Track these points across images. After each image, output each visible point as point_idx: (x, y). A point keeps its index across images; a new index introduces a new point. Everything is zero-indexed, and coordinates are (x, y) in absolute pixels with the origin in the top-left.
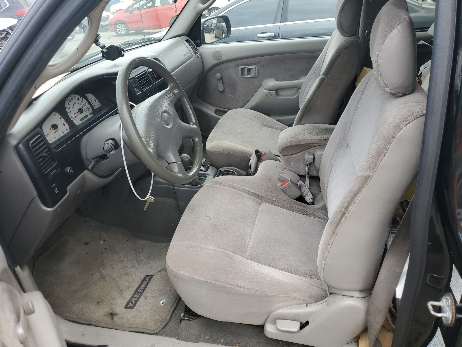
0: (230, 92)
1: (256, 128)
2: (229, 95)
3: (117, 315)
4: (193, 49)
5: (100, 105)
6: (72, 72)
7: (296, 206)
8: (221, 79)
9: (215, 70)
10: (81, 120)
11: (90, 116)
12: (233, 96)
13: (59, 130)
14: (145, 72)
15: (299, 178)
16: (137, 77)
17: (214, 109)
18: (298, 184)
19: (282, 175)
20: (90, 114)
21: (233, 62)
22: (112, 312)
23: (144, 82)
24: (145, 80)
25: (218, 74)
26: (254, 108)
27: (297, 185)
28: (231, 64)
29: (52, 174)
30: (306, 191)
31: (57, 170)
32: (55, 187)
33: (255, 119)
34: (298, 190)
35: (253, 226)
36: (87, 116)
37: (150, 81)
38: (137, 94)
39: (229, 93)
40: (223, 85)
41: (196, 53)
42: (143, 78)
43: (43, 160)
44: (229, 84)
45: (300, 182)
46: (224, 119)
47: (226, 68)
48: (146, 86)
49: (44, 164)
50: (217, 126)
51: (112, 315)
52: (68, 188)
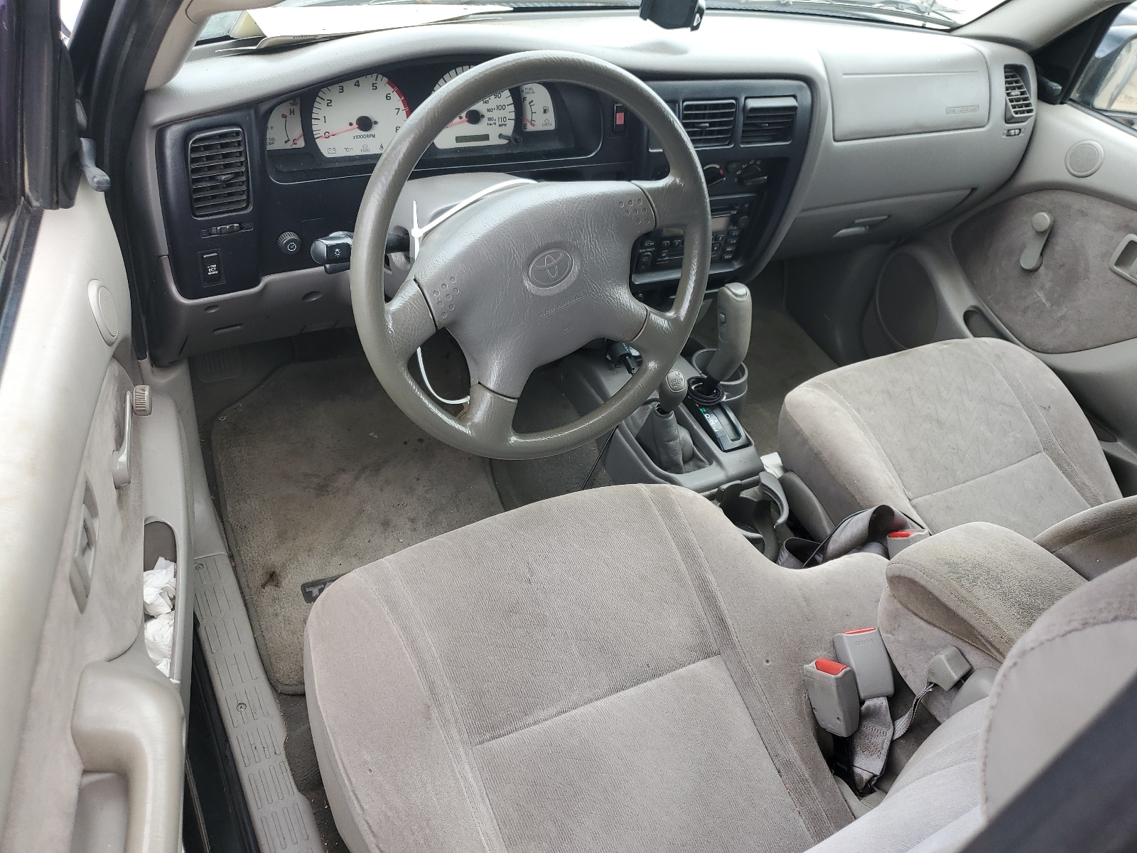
0: (1048, 285)
1: (1011, 439)
2: (1041, 295)
3: (277, 585)
4: (1010, 104)
5: (552, 127)
6: (517, 10)
7: (792, 753)
8: (1049, 236)
9: (1045, 198)
10: (459, 139)
11: (495, 140)
12: (1048, 305)
13: (374, 136)
14: (733, 101)
15: (890, 688)
16: (687, 106)
17: (970, 301)
18: (867, 703)
19: (845, 639)
20: (501, 136)
21: (1119, 209)
22: (278, 572)
23: (706, 127)
24: (712, 124)
25: (1046, 215)
26: (1071, 381)
27: (862, 703)
28: (1107, 212)
29: (219, 228)
30: (879, 740)
31: (241, 228)
32: (211, 261)
33: (1040, 413)
34: (841, 717)
35: (605, 695)
36: (486, 137)
37: (732, 131)
38: (650, 150)
39: (1042, 288)
40: (1041, 254)
41: (1010, 119)
42: (713, 116)
43: (212, 188)
44: (1062, 266)
45: (883, 702)
46: (940, 351)
47: (1083, 213)
48: (717, 140)
49: (214, 197)
50: (898, 355)
51: (272, 578)
52: (266, 279)
